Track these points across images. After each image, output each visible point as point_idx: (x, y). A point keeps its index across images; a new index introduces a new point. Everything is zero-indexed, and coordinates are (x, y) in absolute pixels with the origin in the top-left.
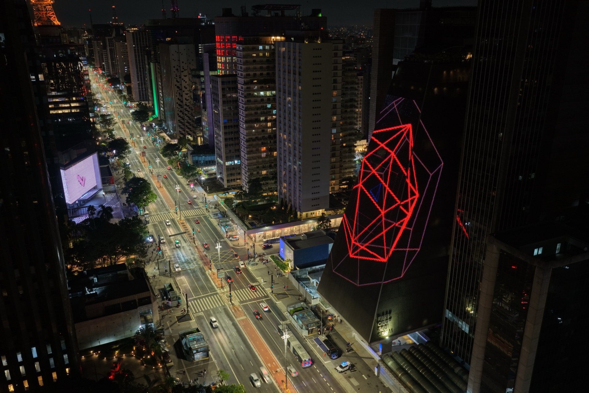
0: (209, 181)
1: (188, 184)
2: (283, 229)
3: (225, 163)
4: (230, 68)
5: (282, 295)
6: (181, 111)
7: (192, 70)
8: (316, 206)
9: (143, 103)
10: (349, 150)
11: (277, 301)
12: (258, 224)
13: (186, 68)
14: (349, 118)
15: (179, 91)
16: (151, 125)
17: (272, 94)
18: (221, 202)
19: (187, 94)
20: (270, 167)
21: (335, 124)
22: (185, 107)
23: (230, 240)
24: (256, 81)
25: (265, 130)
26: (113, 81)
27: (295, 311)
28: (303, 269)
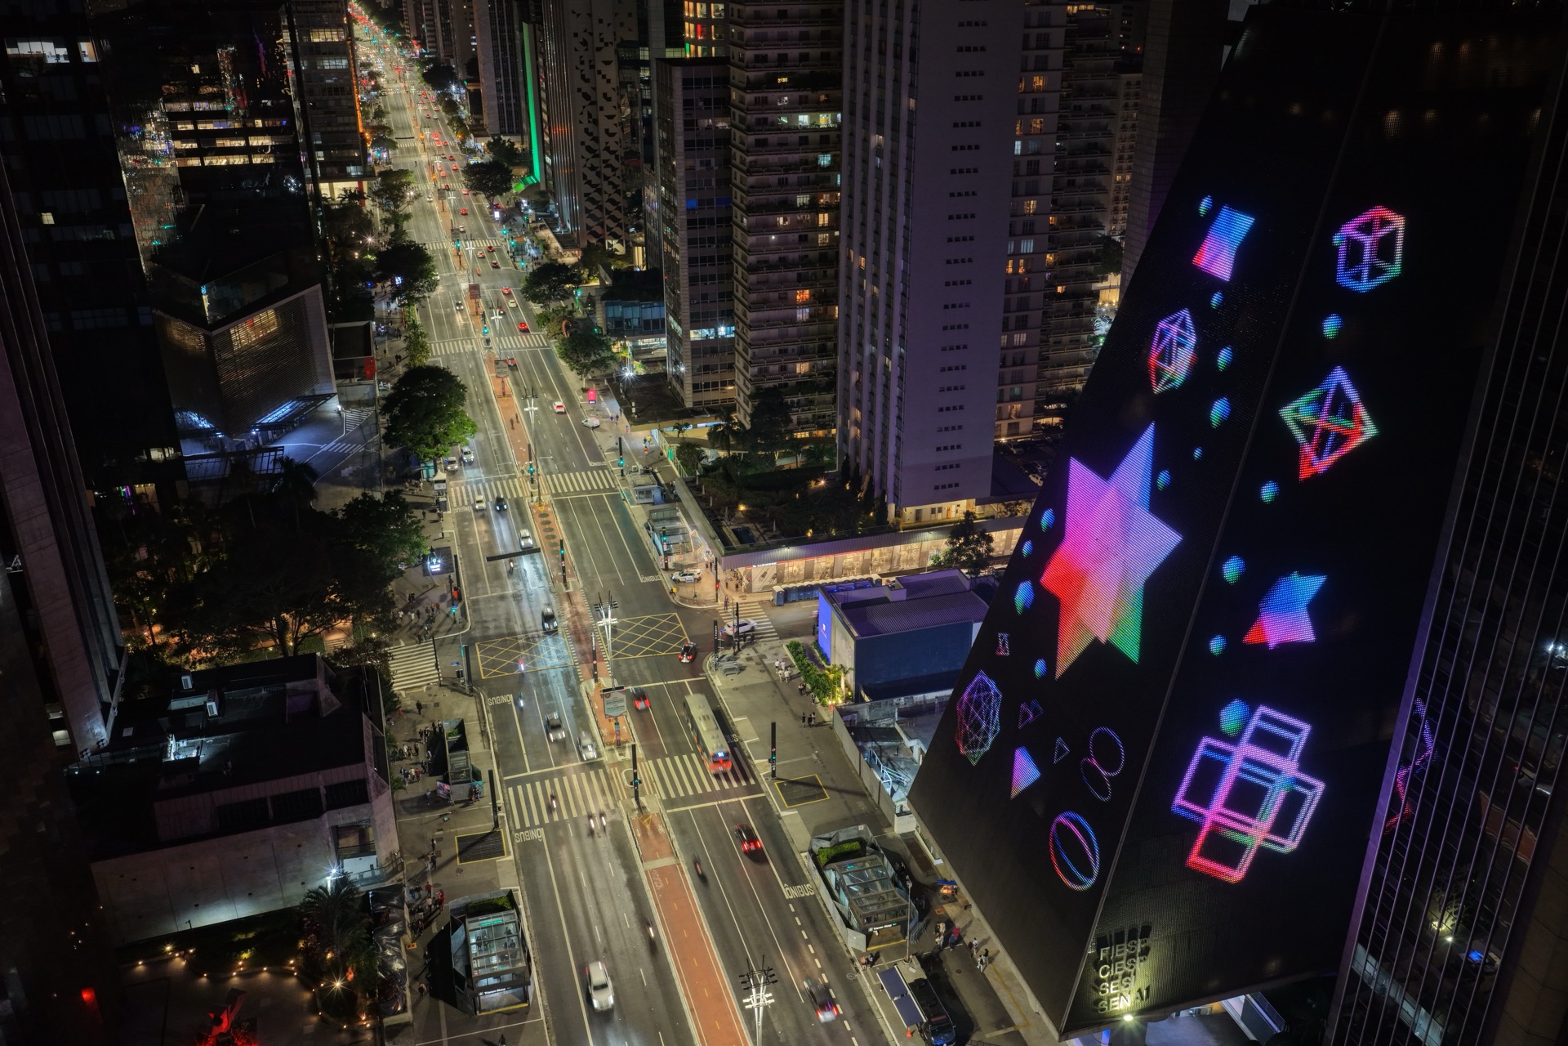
0: (645, 384)
1: (585, 390)
2: (839, 556)
3: (688, 335)
4: (720, 37)
5: (802, 788)
6: (592, 168)
7: (624, 44)
8: (948, 490)
9: (504, 141)
10: (1074, 306)
11: (783, 809)
12: (762, 535)
13: (608, 38)
14: (1080, 204)
15: (589, 108)
16: (518, 204)
17: (834, 121)
18: (670, 451)
19: (610, 117)
20: (823, 352)
21: (1032, 224)
22: (605, 155)
23: (675, 580)
24: (785, 80)
25: (811, 235)
26: (436, 76)
27: (833, 852)
28: (883, 702)
